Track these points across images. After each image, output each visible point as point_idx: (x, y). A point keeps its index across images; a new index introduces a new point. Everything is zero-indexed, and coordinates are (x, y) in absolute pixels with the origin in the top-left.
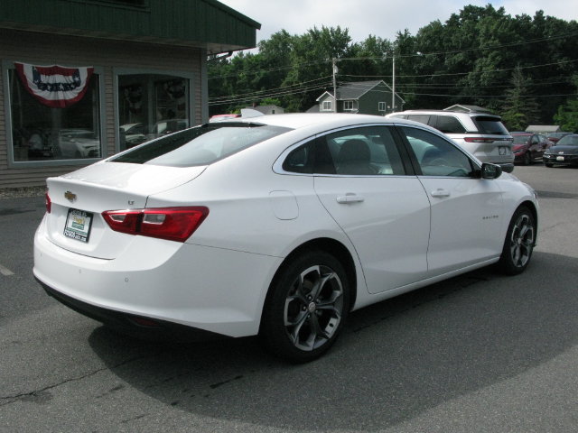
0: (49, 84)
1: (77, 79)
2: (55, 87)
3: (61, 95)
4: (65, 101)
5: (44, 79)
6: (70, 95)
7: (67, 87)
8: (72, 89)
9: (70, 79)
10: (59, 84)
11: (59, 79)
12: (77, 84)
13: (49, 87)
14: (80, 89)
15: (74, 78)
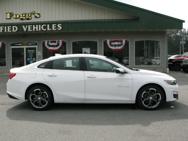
0: (114, 45)
1: (122, 43)
2: (115, 46)
3: (117, 48)
4: (118, 49)
5: (112, 43)
6: (120, 48)
7: (119, 45)
8: (120, 46)
9: (120, 43)
10: (117, 45)
11: (117, 43)
12: (122, 44)
13: (114, 46)
14: (123, 46)
15: (121, 43)
